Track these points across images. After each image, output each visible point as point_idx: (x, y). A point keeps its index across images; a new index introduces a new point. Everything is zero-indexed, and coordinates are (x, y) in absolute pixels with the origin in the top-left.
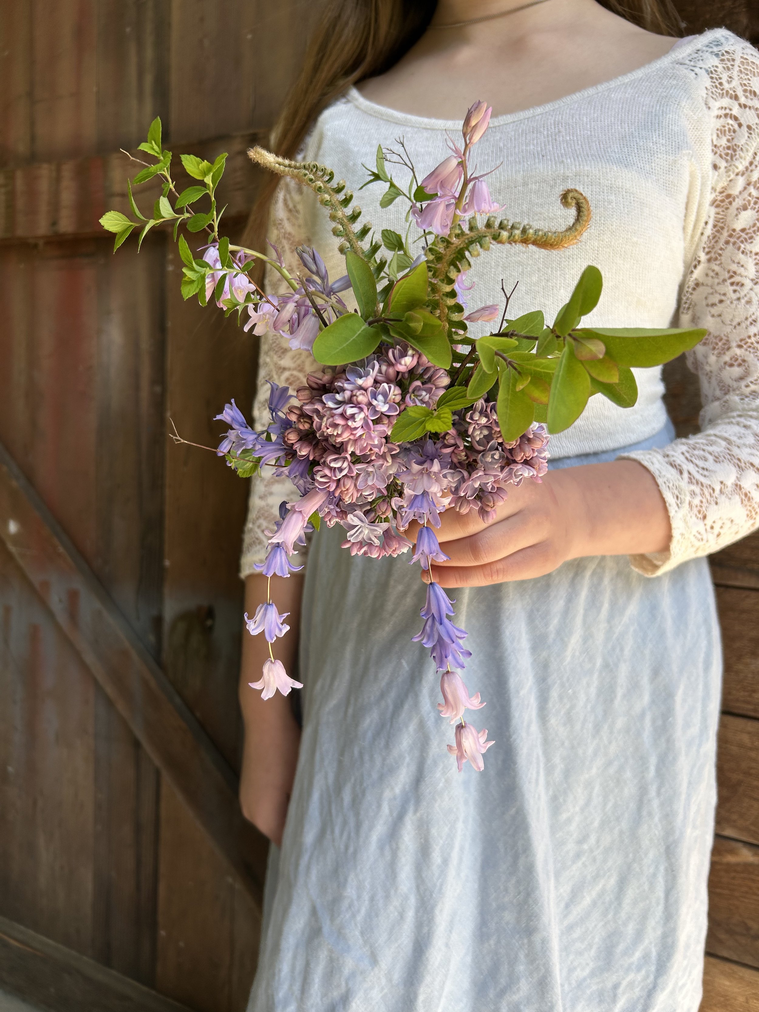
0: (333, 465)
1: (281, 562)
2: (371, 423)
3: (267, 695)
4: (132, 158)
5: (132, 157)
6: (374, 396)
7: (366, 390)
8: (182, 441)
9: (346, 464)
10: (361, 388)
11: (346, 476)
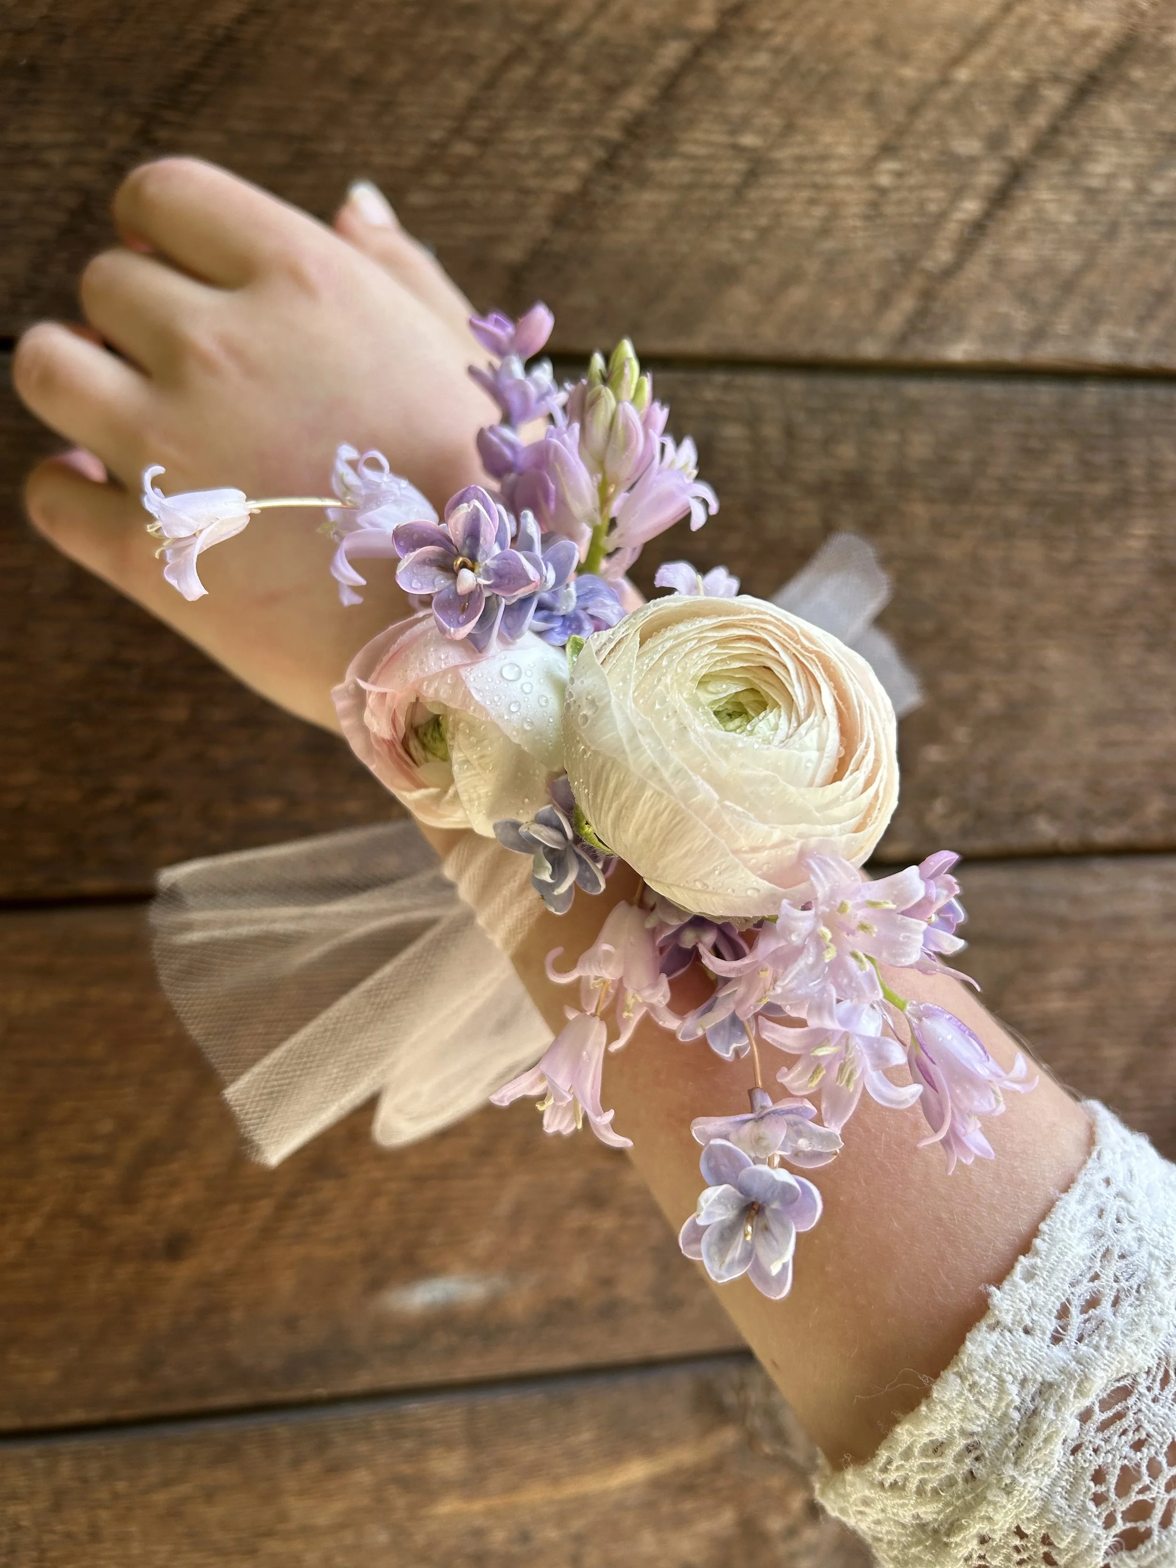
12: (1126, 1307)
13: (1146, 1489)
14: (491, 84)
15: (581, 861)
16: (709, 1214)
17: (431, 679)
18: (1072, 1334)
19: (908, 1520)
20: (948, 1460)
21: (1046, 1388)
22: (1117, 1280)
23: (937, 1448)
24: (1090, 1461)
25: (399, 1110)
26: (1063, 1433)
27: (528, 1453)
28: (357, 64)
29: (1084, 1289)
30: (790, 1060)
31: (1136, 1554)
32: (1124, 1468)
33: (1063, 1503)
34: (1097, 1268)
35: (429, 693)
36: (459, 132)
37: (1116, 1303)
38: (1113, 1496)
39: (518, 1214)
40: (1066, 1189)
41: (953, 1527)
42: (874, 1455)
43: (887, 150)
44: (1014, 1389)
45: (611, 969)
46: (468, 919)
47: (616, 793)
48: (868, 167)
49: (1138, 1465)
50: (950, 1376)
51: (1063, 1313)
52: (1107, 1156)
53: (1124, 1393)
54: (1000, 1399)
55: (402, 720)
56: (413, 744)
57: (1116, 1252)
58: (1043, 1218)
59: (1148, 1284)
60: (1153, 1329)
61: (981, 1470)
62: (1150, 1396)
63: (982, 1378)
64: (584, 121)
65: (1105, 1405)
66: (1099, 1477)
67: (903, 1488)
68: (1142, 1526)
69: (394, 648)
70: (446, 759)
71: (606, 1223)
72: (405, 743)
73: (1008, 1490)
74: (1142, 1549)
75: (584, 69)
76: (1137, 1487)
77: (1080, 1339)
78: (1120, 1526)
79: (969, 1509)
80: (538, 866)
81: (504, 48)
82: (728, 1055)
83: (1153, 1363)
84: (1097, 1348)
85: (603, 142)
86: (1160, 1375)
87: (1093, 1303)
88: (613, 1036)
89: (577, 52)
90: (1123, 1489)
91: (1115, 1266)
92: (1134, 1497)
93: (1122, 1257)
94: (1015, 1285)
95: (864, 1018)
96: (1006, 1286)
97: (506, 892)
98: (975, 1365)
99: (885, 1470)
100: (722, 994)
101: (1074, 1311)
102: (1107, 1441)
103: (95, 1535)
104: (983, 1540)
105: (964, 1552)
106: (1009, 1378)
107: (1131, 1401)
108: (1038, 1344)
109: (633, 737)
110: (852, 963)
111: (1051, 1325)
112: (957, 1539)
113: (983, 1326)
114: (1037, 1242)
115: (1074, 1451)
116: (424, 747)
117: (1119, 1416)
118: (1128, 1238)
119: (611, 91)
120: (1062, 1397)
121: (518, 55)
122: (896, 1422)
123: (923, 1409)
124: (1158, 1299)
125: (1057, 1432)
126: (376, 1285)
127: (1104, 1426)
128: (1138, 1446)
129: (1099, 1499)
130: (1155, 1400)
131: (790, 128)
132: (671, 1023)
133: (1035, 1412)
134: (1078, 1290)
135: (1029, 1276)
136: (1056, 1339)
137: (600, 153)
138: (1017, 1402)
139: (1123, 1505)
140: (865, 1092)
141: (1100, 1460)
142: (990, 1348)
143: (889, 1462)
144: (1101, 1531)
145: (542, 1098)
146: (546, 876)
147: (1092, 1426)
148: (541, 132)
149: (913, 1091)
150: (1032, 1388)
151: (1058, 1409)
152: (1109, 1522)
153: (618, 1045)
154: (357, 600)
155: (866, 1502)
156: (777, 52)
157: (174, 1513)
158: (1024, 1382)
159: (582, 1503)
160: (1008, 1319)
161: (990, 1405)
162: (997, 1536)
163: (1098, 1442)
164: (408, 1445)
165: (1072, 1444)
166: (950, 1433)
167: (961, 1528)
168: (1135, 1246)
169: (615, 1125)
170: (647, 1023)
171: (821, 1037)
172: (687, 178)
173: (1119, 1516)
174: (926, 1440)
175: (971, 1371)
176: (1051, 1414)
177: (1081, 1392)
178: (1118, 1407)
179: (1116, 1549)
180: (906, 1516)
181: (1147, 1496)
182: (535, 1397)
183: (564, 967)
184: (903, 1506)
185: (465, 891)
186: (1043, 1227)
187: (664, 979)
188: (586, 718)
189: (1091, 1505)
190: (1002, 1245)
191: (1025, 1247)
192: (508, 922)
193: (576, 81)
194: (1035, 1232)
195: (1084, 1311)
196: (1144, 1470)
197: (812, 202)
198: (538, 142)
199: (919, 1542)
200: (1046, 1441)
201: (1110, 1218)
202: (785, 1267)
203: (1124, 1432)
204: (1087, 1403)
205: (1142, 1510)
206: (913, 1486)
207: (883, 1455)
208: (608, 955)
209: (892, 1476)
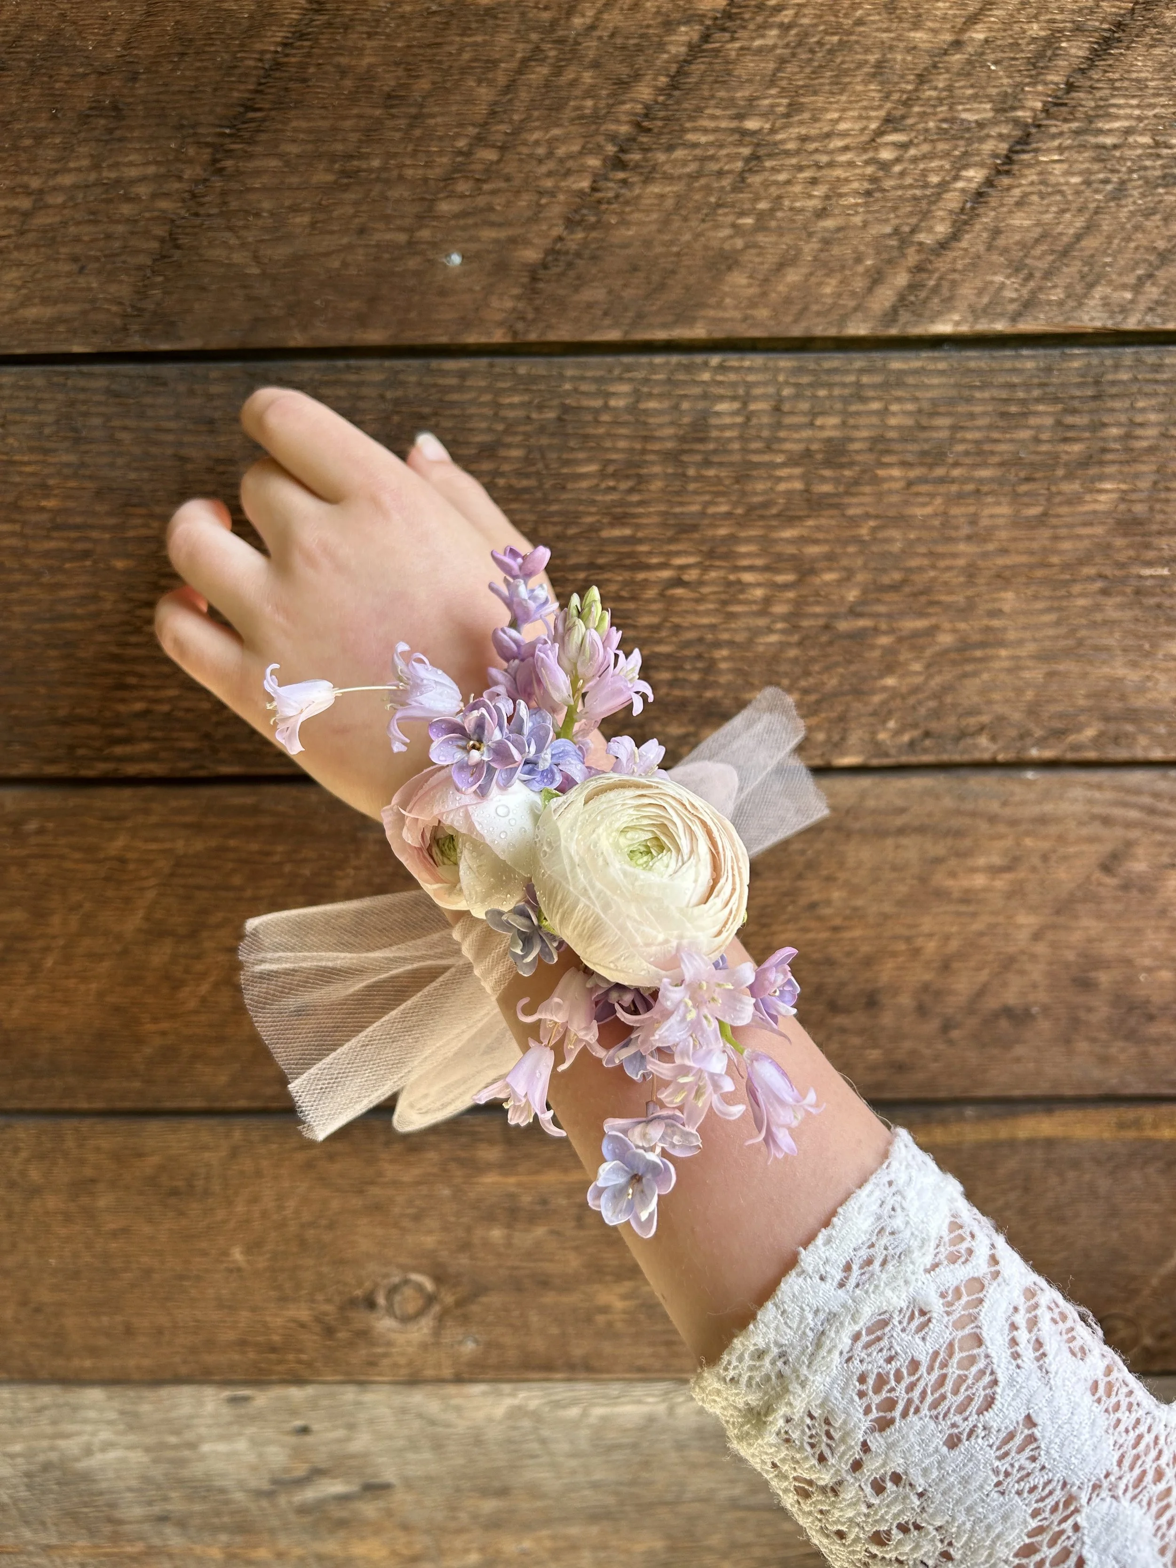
12: (890, 1267)
13: (892, 1390)
14: (510, 87)
15: (543, 941)
16: (605, 1179)
17: (449, 812)
18: (852, 1281)
19: (741, 1405)
20: (767, 1361)
21: (832, 1317)
22: (886, 1249)
23: (760, 1355)
24: (857, 1367)
25: (411, 1106)
26: (840, 1347)
28: (388, 81)
29: (864, 1253)
30: (666, 1084)
31: (885, 1434)
32: (879, 1375)
33: (838, 1395)
34: (874, 1239)
35: (447, 821)
36: (480, 140)
37: (884, 1263)
38: (871, 1393)
40: (860, 1186)
41: (769, 1409)
42: (720, 1359)
43: (891, 123)
44: (810, 1316)
45: (561, 1015)
46: (469, 967)
47: (562, 904)
48: (873, 142)
49: (888, 1373)
50: (769, 1305)
51: (848, 1268)
52: (895, 1165)
53: (885, 1323)
54: (801, 1322)
55: (428, 835)
56: (435, 850)
57: (888, 1230)
58: (841, 1205)
59: (907, 1252)
60: (906, 1282)
61: (787, 1371)
62: (900, 1327)
63: (789, 1307)
64: (596, 118)
65: (870, 1331)
66: (862, 1379)
67: (738, 1382)
68: (889, 1415)
69: (426, 787)
70: (456, 864)
72: (429, 850)
73: (803, 1385)
74: (888, 1431)
75: (596, 65)
76: (887, 1388)
77: (857, 1285)
78: (874, 1414)
79: (779, 1397)
80: (513, 943)
81: (521, 50)
82: (637, 1077)
83: (904, 1305)
84: (867, 1292)
85: (613, 138)
86: (908, 1314)
87: (869, 1262)
88: (559, 1059)
89: (591, 48)
90: (877, 1390)
91: (885, 1240)
92: (884, 1394)
93: (892, 1233)
94: (817, 1247)
95: (714, 1059)
96: (811, 1247)
97: (494, 954)
98: (787, 1300)
99: (726, 1369)
100: (633, 1036)
101: (855, 1267)
102: (869, 1355)
103: (258, 1173)
104: (788, 1420)
105: (775, 1429)
106: (807, 1309)
107: (887, 1330)
108: (829, 1287)
109: (573, 869)
110: (705, 1022)
111: (839, 1276)
112: (770, 1419)
113: (793, 1273)
114: (835, 1220)
115: (848, 1360)
116: (442, 853)
117: (879, 1339)
118: (898, 1222)
119: (623, 85)
120: (842, 1323)
121: (536, 55)
122: (733, 1336)
123: (751, 1326)
124: (913, 1263)
125: (835, 1346)
127: (867, 1346)
128: (889, 1360)
129: (862, 1394)
130: (903, 1330)
131: (794, 108)
132: (600, 1053)
133: (823, 1333)
134: (859, 1254)
135: (828, 1241)
136: (841, 1285)
137: (611, 149)
138: (812, 1325)
139: (876, 1399)
140: (711, 1107)
141: (864, 1367)
142: (796, 1288)
143: (729, 1363)
144: (861, 1416)
145: (506, 1100)
146: (518, 951)
147: (860, 1344)
148: (556, 132)
149: (737, 1110)
150: (822, 1316)
151: (837, 1332)
152: (867, 1411)
153: (562, 1068)
154: (404, 749)
155: (718, 1392)
156: (785, 28)
158: (816, 1312)
160: (810, 1270)
161: (795, 1326)
162: (796, 1418)
163: (863, 1355)
165: (846, 1356)
166: (768, 1344)
167: (774, 1410)
168: (902, 1227)
169: (555, 1121)
170: (585, 1053)
171: (685, 1070)
172: (692, 168)
173: (874, 1407)
174: (752, 1348)
175: (783, 1303)
176: (833, 1334)
177: (854, 1320)
178: (879, 1333)
179: (872, 1430)
180: (740, 1403)
181: (892, 1395)
183: (530, 1010)
184: (737, 1394)
185: (467, 951)
186: (840, 1210)
187: (595, 1024)
188: (545, 853)
189: (856, 1398)
190: (812, 1221)
191: (827, 1223)
192: (495, 975)
193: (588, 77)
194: (834, 1213)
195: (861, 1268)
196: (892, 1377)
197: (814, 181)
198: (552, 143)
199: (749, 1422)
200: (830, 1352)
201: (888, 1207)
202: (651, 1215)
203: (881, 1350)
204: (857, 1328)
205: (890, 1404)
206: (744, 1380)
207: (725, 1358)
208: (559, 1006)
209: (731, 1373)
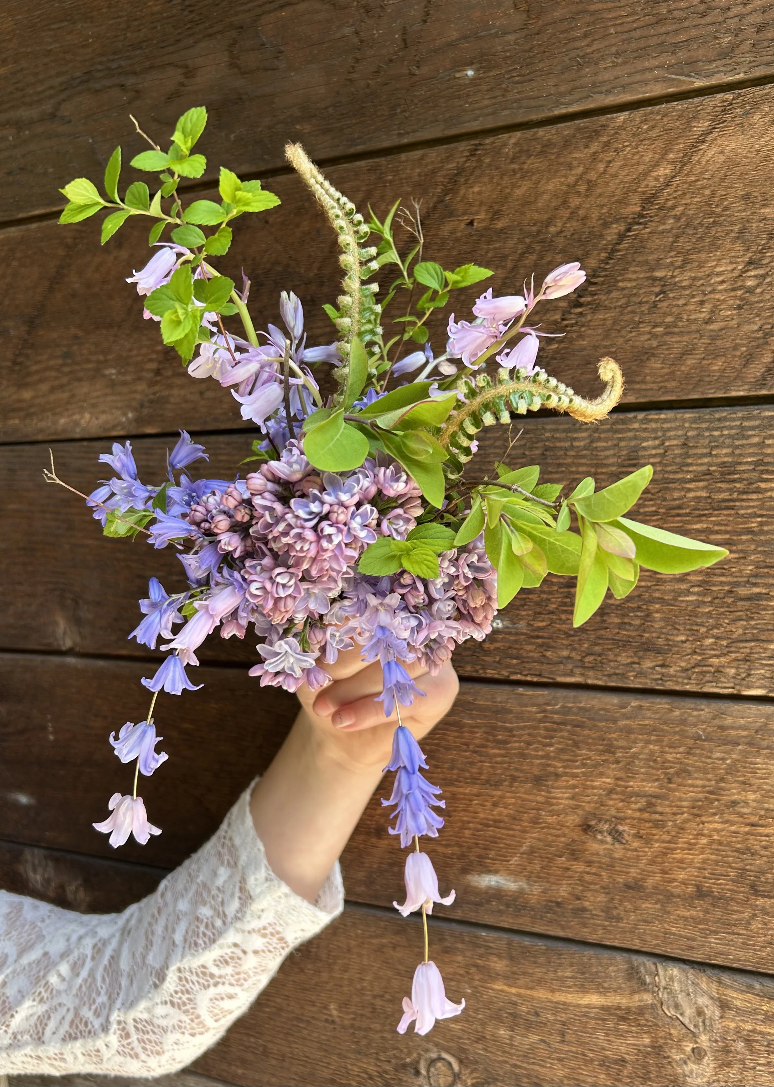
0: (279, 579)
1: (174, 677)
2: (343, 546)
3: (117, 841)
4: (138, 130)
5: (141, 128)
6: (353, 516)
7: (346, 508)
8: (58, 481)
9: (292, 582)
10: (342, 504)
11: (290, 595)
27: (539, 972)
39: (532, 851)
43: (752, 264)
48: (740, 276)
71: (579, 867)
81: (521, 248)
89: (560, 242)
103: (349, 950)
126: (465, 871)
131: (686, 262)
156: (678, 218)
157: (380, 950)
159: (566, 1006)
164: (482, 951)
172: (623, 302)
182: (541, 944)
197: (702, 303)
